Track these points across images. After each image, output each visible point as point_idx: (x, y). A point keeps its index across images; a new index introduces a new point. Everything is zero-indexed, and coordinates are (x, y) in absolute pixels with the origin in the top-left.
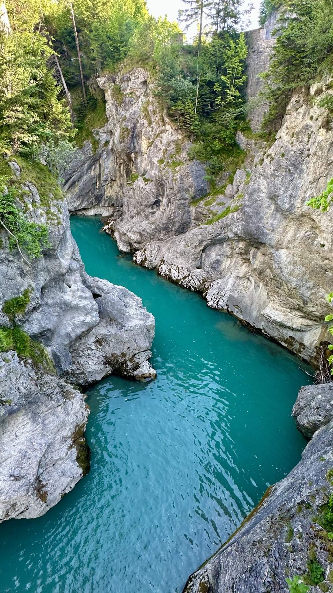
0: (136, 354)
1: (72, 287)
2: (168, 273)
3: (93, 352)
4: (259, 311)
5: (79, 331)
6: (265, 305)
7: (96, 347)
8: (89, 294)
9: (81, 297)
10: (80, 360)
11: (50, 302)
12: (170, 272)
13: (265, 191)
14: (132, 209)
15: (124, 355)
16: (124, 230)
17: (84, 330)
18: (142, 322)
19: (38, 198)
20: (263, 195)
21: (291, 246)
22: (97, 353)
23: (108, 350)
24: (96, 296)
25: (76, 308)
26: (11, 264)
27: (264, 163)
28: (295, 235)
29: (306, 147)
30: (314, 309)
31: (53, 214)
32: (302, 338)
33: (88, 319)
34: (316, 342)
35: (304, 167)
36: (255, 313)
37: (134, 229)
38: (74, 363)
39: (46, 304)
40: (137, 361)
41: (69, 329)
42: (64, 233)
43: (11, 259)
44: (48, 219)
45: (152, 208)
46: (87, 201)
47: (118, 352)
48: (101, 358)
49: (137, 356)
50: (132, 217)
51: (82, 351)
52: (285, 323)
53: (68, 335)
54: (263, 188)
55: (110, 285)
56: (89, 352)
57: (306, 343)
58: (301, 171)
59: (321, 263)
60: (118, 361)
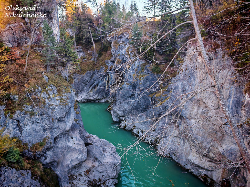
0: (107, 180)
1: (74, 138)
3: (82, 177)
4: (186, 157)
5: (74, 163)
6: (188, 154)
7: (85, 174)
8: (82, 142)
9: (78, 144)
10: (74, 181)
11: (60, 146)
12: (138, 133)
13: (181, 87)
14: (120, 98)
15: (100, 180)
16: (115, 110)
17: (76, 163)
18: (111, 161)
19: (56, 92)
21: (196, 117)
22: (85, 178)
23: (91, 177)
24: (87, 144)
25: (75, 150)
26: (39, 124)
27: (180, 73)
28: (197, 111)
29: (195, 65)
30: (214, 156)
31: (63, 100)
32: (212, 176)
33: (80, 157)
34: (220, 178)
35: (195, 75)
36: (184, 159)
37: (121, 109)
38: (70, 183)
39: (57, 147)
40: (107, 184)
41: (69, 162)
42: (70, 109)
43: (38, 122)
44: (61, 102)
45: (131, 98)
46: (101, 95)
47: (97, 178)
48: (87, 182)
49: (107, 181)
50: (121, 103)
51: (76, 176)
52: (200, 165)
53: (68, 166)
55: (97, 138)
56: (80, 177)
57: (215, 179)
58: (194, 76)
59: (213, 127)
60: (96, 184)
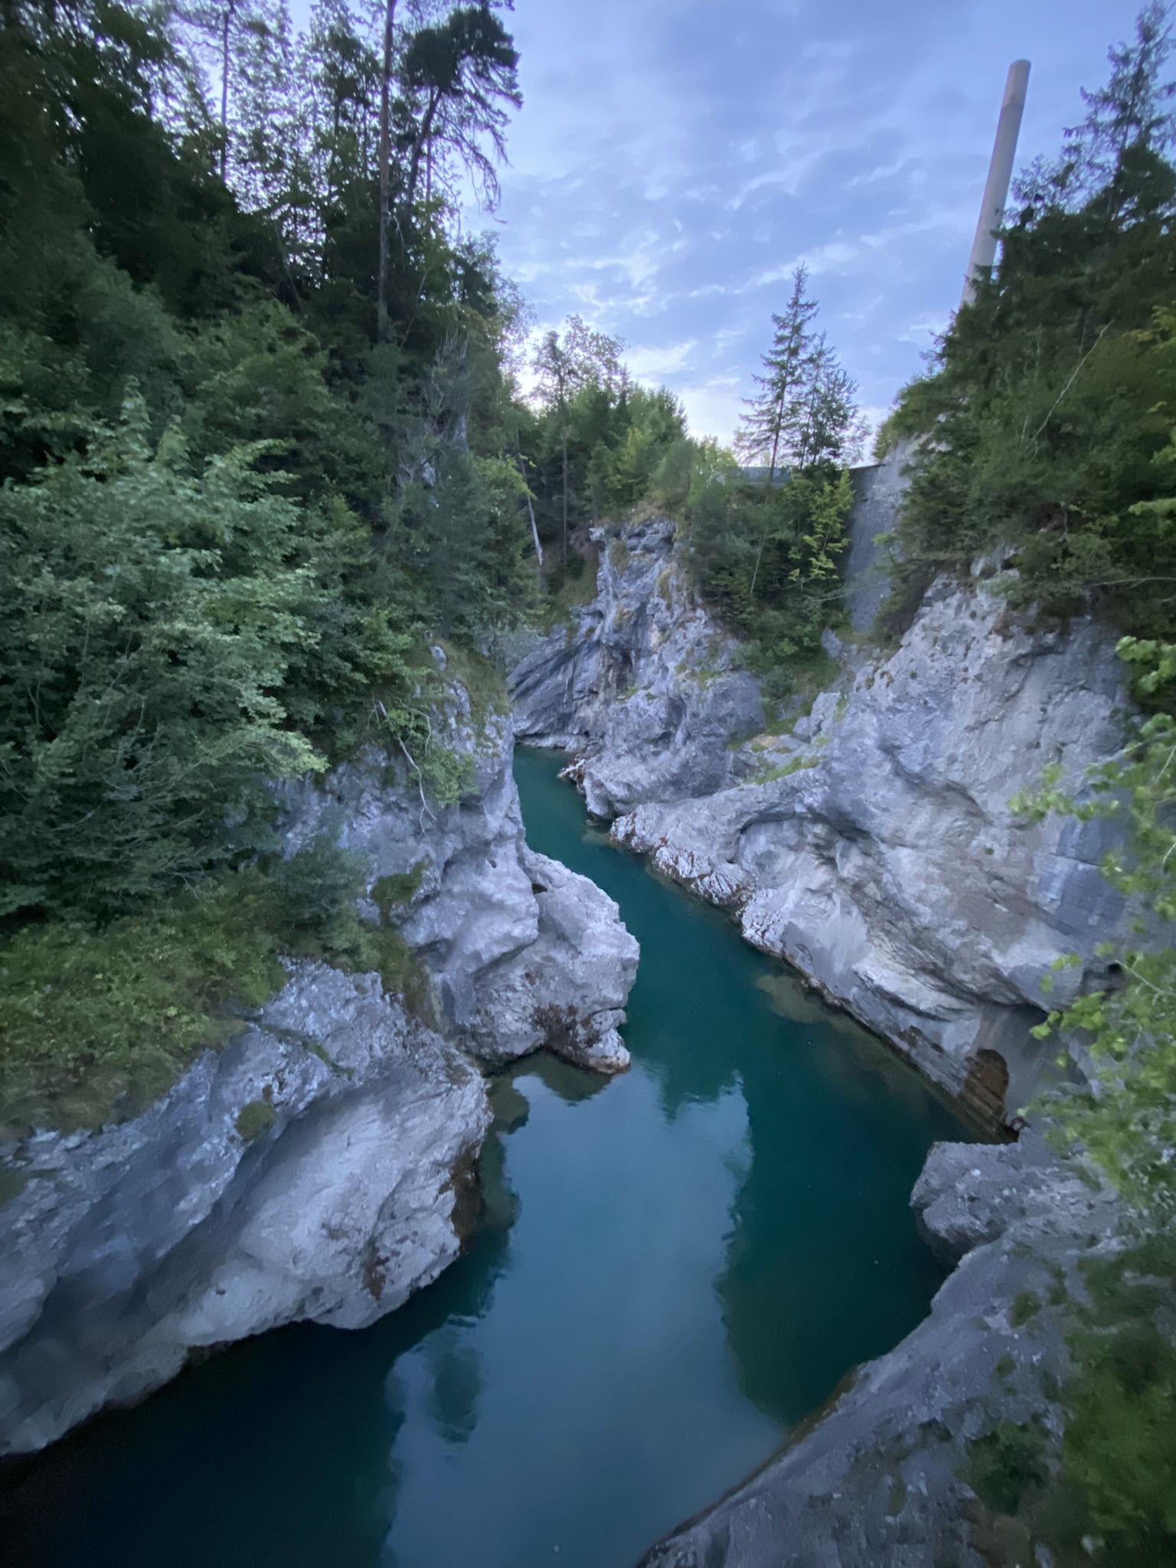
0: (595, 1013)
1: (499, 868)
2: (671, 863)
3: (517, 995)
4: (848, 963)
5: (497, 951)
6: (860, 953)
7: (523, 985)
8: (526, 884)
9: (511, 888)
10: (490, 1007)
11: (456, 889)
12: (676, 862)
13: (874, 734)
14: (619, 742)
15: (572, 1010)
16: (600, 777)
17: (505, 949)
18: (614, 951)
19: (467, 708)
20: (869, 742)
21: (922, 843)
22: (524, 998)
23: (547, 997)
24: (537, 888)
25: (499, 907)
26: (404, 815)
27: (875, 686)
28: (931, 824)
29: (962, 665)
30: (966, 977)
31: (488, 739)
32: (938, 1035)
33: (517, 931)
34: (968, 1048)
35: (955, 699)
36: (839, 968)
37: (620, 777)
38: (478, 1012)
39: (449, 892)
40: (596, 1027)
41: (480, 945)
42: (501, 773)
43: (403, 805)
44: (478, 745)
45: (656, 745)
46: (545, 721)
47: (562, 1004)
48: (531, 1011)
49: (597, 1016)
50: (619, 757)
51: (497, 991)
52: (903, 998)
53: (476, 955)
54: (869, 729)
55: (567, 872)
56: (510, 994)
57: (948, 1045)
58: (950, 705)
59: (985, 885)
60: (559, 1021)
